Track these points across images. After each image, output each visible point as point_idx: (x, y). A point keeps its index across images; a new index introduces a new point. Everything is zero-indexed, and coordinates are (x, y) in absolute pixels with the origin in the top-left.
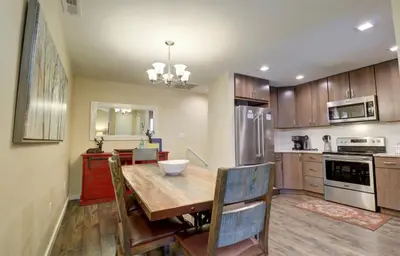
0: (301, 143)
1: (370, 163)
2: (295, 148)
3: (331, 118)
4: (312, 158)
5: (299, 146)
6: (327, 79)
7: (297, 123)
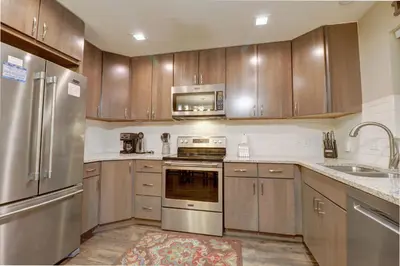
0: (132, 143)
1: (220, 171)
2: (125, 152)
3: (175, 109)
4: (146, 166)
5: (129, 148)
6: (172, 57)
7: (129, 114)
